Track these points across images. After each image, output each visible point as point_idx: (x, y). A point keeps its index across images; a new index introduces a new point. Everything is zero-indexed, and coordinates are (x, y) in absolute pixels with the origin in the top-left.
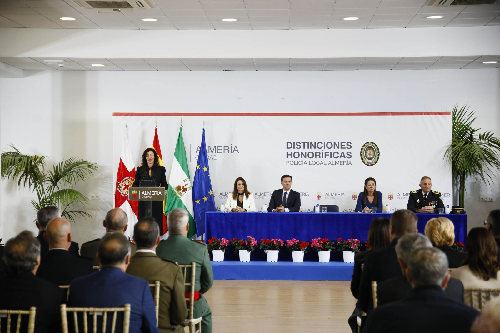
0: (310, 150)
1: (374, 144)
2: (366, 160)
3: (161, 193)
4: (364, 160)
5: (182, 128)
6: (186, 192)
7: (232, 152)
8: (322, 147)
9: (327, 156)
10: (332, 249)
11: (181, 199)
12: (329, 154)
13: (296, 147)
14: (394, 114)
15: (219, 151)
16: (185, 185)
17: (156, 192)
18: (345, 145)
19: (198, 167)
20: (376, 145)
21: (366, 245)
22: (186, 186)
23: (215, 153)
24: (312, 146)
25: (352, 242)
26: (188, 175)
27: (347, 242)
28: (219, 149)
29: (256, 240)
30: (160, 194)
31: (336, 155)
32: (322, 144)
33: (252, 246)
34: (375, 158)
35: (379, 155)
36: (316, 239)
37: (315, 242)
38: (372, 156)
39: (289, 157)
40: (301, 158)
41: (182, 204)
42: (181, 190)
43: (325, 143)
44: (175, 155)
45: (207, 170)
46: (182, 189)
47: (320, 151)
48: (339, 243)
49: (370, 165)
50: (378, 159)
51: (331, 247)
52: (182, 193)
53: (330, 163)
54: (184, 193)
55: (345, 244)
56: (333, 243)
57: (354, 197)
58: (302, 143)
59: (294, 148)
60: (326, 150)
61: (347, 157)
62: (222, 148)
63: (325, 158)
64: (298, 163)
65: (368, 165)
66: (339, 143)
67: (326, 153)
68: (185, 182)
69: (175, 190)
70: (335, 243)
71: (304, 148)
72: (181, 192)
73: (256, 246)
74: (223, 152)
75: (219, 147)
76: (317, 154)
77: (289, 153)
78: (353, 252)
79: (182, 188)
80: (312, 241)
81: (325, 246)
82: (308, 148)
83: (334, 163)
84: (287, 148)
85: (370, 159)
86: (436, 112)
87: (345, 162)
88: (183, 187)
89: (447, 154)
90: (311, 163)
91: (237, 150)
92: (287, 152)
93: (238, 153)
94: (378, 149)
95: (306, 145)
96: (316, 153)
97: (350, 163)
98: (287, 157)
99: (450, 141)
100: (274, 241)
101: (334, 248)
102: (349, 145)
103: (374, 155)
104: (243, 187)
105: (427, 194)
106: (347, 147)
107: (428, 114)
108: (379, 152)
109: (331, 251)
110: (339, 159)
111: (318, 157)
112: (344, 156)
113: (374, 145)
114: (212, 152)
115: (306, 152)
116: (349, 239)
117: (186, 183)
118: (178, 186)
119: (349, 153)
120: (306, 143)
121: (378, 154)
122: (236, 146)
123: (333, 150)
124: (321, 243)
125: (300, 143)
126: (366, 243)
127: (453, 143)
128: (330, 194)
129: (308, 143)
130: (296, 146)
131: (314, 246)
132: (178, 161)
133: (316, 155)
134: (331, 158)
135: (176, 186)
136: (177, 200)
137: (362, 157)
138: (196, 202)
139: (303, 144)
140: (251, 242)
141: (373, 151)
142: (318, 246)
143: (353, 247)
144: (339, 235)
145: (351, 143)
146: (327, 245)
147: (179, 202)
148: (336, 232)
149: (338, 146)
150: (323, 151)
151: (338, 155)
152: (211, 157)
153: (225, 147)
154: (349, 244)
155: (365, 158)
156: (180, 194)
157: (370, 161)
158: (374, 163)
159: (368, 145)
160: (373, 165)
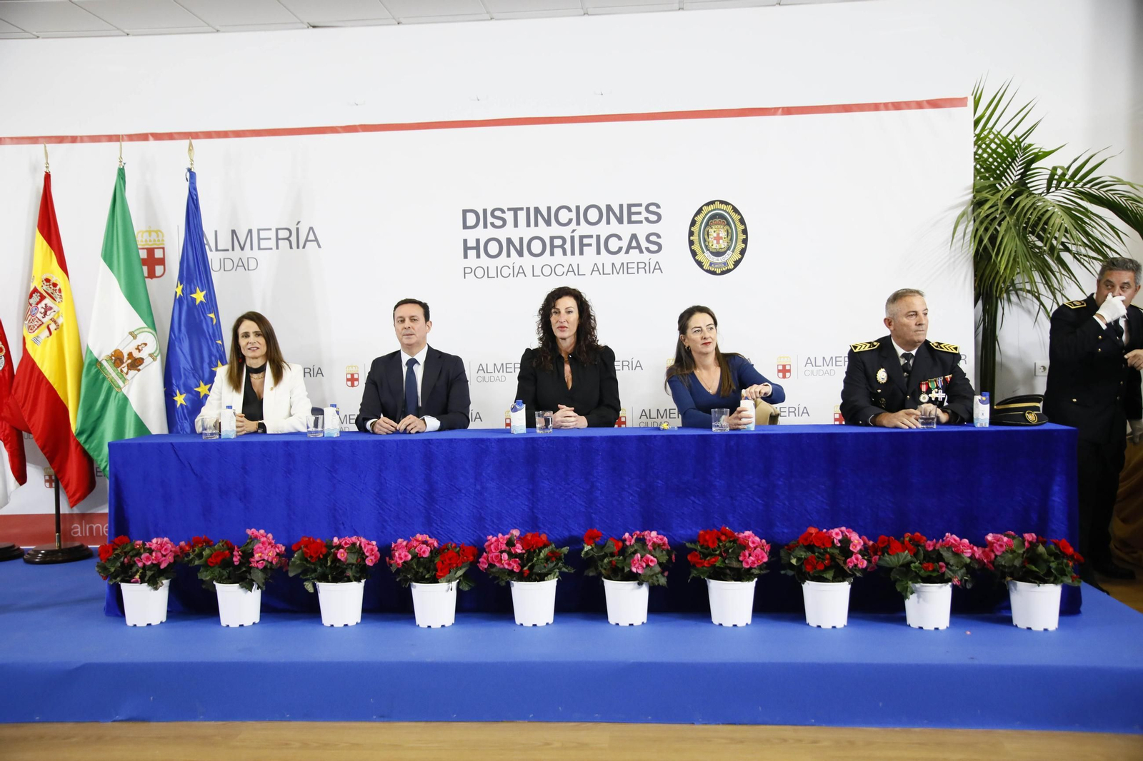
0: (533, 231)
1: (731, 207)
2: (707, 258)
4: (699, 257)
5: (123, 169)
6: (139, 370)
7: (301, 245)
8: (570, 221)
9: (585, 248)
10: (559, 576)
11: (125, 391)
12: (593, 241)
13: (492, 224)
14: (788, 111)
15: (264, 244)
16: (138, 349)
18: (640, 213)
19: (179, 293)
20: (736, 210)
21: (689, 557)
22: (140, 351)
23: (252, 249)
25: (636, 546)
26: (150, 318)
27: (620, 545)
28: (261, 237)
31: (614, 244)
32: (570, 210)
33: (257, 568)
34: (733, 251)
35: (745, 241)
36: (500, 535)
37: (497, 548)
38: (723, 244)
39: (472, 253)
40: (509, 255)
41: (128, 406)
42: (125, 365)
43: (578, 208)
45: (204, 300)
46: (127, 361)
47: (566, 232)
48: (587, 548)
49: (718, 271)
50: (743, 252)
51: (556, 566)
52: (127, 374)
53: (596, 269)
54: (132, 372)
55: (612, 555)
56: (565, 550)
58: (510, 209)
59: (485, 226)
60: (584, 229)
61: (648, 249)
62: (272, 234)
63: (581, 253)
64: (499, 272)
65: (714, 273)
66: (621, 206)
67: (581, 238)
68: (135, 337)
69: (105, 363)
70: (572, 549)
71: (516, 225)
72: (125, 370)
73: (274, 565)
74: (274, 247)
75: (260, 232)
76: (555, 244)
77: (472, 243)
78: (640, 584)
79: (128, 359)
80: (487, 544)
81: (533, 566)
82: (528, 225)
83: (608, 269)
84: (465, 227)
85: (718, 254)
86: (923, 101)
87: (643, 265)
88: (130, 355)
89: (961, 228)
90: (537, 272)
91: (316, 240)
92: (465, 241)
93: (319, 247)
94: (742, 221)
95: (522, 216)
96: (552, 239)
97: (658, 267)
98: (466, 256)
99: (966, 189)
100: (340, 547)
101: (570, 570)
102: (654, 212)
103: (731, 240)
104: (258, 345)
105: (914, 352)
106: (647, 219)
107: (897, 106)
108: (745, 232)
109: (557, 582)
110: (622, 257)
111: (558, 251)
112: (639, 247)
113: (729, 208)
114: (242, 249)
115: (521, 239)
116: (627, 535)
117: (140, 340)
118: (115, 351)
119: (653, 238)
120: (522, 209)
121: (744, 236)
122: (311, 228)
123: (603, 230)
124: (516, 555)
125: (503, 212)
126: (691, 551)
127: (974, 197)
129: (528, 209)
130: (490, 219)
131: (491, 565)
133: (553, 247)
134: (598, 252)
135: (110, 351)
136: (114, 393)
137: (693, 247)
138: (175, 398)
139: (512, 213)
141: (728, 228)
142: (503, 564)
143: (640, 568)
144: (593, 515)
145: (658, 206)
146: (538, 559)
147: (119, 400)
148: (581, 505)
149: (619, 216)
150: (572, 234)
151: (620, 244)
152: (240, 264)
153: (279, 231)
154: (627, 555)
155: (704, 252)
156: (121, 376)
157: (719, 258)
158: (733, 267)
159: (712, 211)
160: (729, 271)
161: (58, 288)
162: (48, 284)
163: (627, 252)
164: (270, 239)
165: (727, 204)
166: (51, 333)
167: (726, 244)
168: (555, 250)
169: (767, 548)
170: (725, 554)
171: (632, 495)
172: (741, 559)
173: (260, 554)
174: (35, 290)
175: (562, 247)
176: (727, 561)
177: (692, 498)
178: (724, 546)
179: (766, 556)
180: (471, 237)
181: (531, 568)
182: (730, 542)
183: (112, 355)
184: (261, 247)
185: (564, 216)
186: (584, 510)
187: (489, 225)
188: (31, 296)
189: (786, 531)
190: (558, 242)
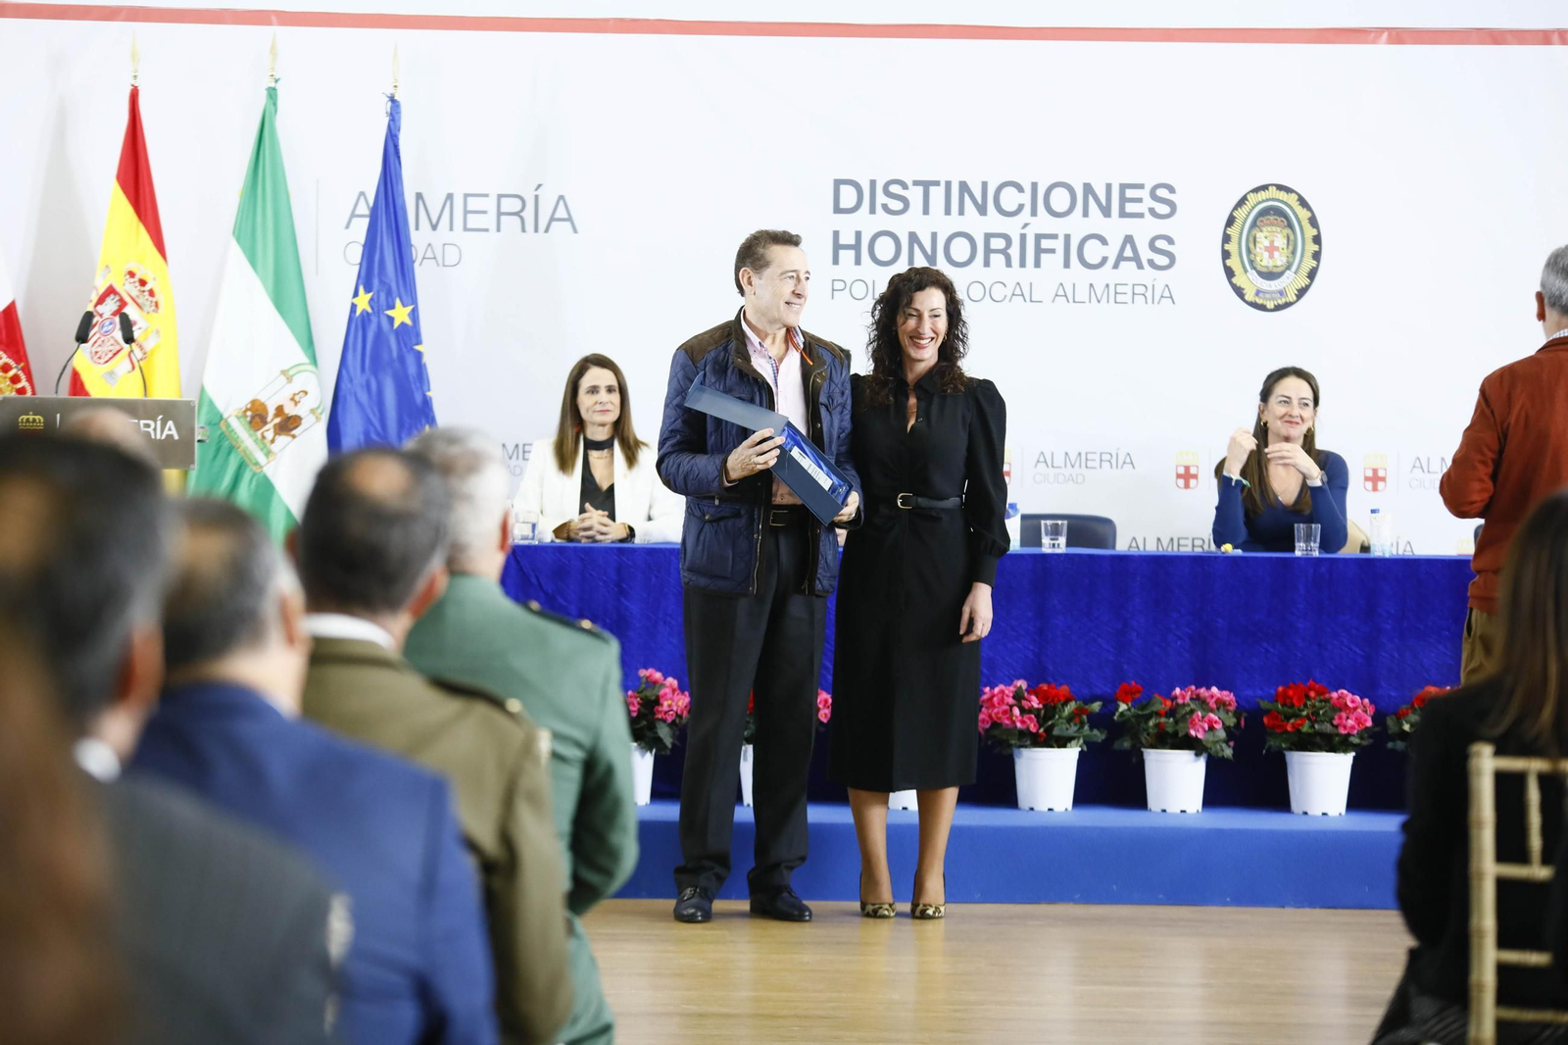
0: (955, 223)
1: (1294, 197)
2: (1250, 281)
3: (174, 432)
4: (1237, 280)
5: (274, 89)
6: (294, 437)
7: (542, 225)
8: (1021, 207)
9: (1044, 256)
10: (1085, 742)
11: (268, 470)
12: (1058, 245)
13: (885, 207)
14: (1399, 36)
15: (474, 221)
16: (292, 399)
17: (148, 426)
18: (1140, 200)
19: (363, 302)
20: (1303, 203)
21: (1265, 720)
22: (296, 403)
23: (451, 229)
24: (967, 198)
25: (1193, 706)
26: (309, 344)
27: (1169, 703)
28: (469, 208)
29: (682, 688)
30: (169, 437)
31: (1094, 252)
32: (1020, 189)
33: (664, 721)
34: (1296, 273)
35: (1317, 256)
36: (1001, 687)
37: (1002, 701)
38: (1280, 260)
39: (847, 256)
41: (275, 500)
42: (270, 426)
43: (1034, 186)
44: (238, 234)
45: (408, 321)
46: (273, 421)
47: (1012, 227)
48: (1123, 707)
49: (1270, 305)
50: (1312, 274)
51: (1082, 727)
52: (273, 441)
53: (1061, 292)
54: (282, 440)
55: (1158, 714)
56: (1096, 706)
57: (1187, 476)
58: (916, 183)
59: (873, 211)
60: (1043, 223)
61: (1151, 263)
62: (490, 204)
63: (1037, 264)
65: (1262, 308)
66: (1109, 187)
67: (1039, 237)
68: (290, 380)
69: (233, 422)
70: (1104, 706)
71: (926, 211)
72: (270, 435)
73: (684, 721)
74: (493, 227)
75: (469, 199)
76: (993, 247)
77: (847, 238)
79: (276, 416)
80: (985, 697)
81: (1052, 727)
82: (948, 212)
83: (1082, 294)
84: (838, 210)
85: (1270, 275)
87: (1142, 290)
88: (280, 410)
91: (570, 219)
92: (836, 234)
93: (575, 231)
94: (1313, 222)
95: (937, 195)
96: (988, 237)
97: (1168, 295)
98: (836, 261)
101: (1099, 736)
103: (1294, 253)
104: (609, 407)
106: (1152, 211)
108: (1317, 240)
109: (1080, 752)
110: (1106, 275)
111: (997, 260)
112: (1136, 259)
113: (1292, 199)
114: (434, 227)
115: (934, 236)
116: (1178, 691)
117: (295, 386)
118: (254, 402)
119: (1161, 244)
120: (937, 183)
121: (1316, 247)
122: (561, 198)
123: (1076, 226)
124: (1030, 710)
125: (905, 186)
126: (1268, 712)
128: (1059, 460)
129: (948, 184)
130: (881, 198)
131: (995, 725)
132: (253, 263)
133: (988, 251)
134: (1067, 265)
135: (244, 402)
136: (247, 476)
137: (1229, 262)
139: (920, 189)
140: (657, 702)
141: (1288, 231)
142: (1014, 722)
143: (1200, 730)
144: (1126, 667)
145: (1172, 190)
146: (1060, 717)
147: (257, 486)
148: (1108, 651)
149: (1104, 204)
150: (1023, 231)
151: (1103, 251)
152: (429, 254)
153: (503, 200)
154: (1178, 716)
155: (1246, 271)
156: (262, 446)
157: (1272, 283)
158: (1295, 298)
159: (1263, 201)
160: (1288, 305)
161: (147, 288)
162: (132, 280)
163: (1116, 266)
164: (485, 212)
165: (1288, 190)
166: (134, 368)
167: (1285, 260)
168: (992, 256)
169: (1371, 710)
170: (1314, 717)
171: (1180, 638)
172: (1335, 722)
173: (670, 702)
174: (111, 291)
175: (1004, 252)
176: (1316, 726)
177: (1265, 645)
178: (1314, 706)
179: (1369, 719)
180: (847, 227)
181: (1049, 730)
182: (1321, 701)
183: (247, 410)
184: (469, 226)
185: (1010, 199)
186: (1112, 658)
187: (879, 208)
188: (101, 300)
189: (1393, 694)
190: (998, 243)
